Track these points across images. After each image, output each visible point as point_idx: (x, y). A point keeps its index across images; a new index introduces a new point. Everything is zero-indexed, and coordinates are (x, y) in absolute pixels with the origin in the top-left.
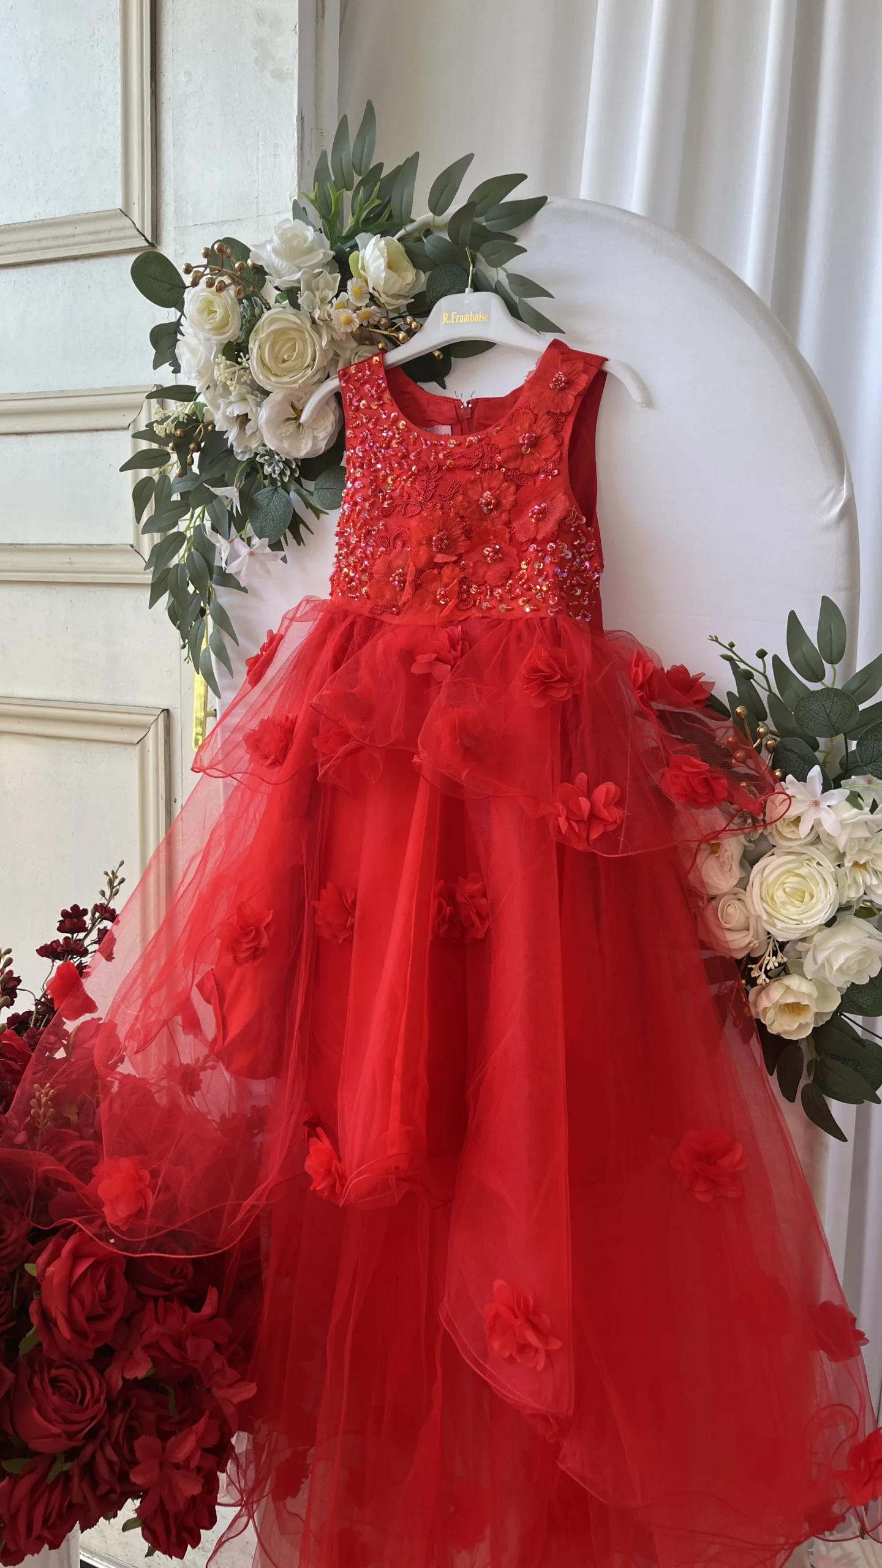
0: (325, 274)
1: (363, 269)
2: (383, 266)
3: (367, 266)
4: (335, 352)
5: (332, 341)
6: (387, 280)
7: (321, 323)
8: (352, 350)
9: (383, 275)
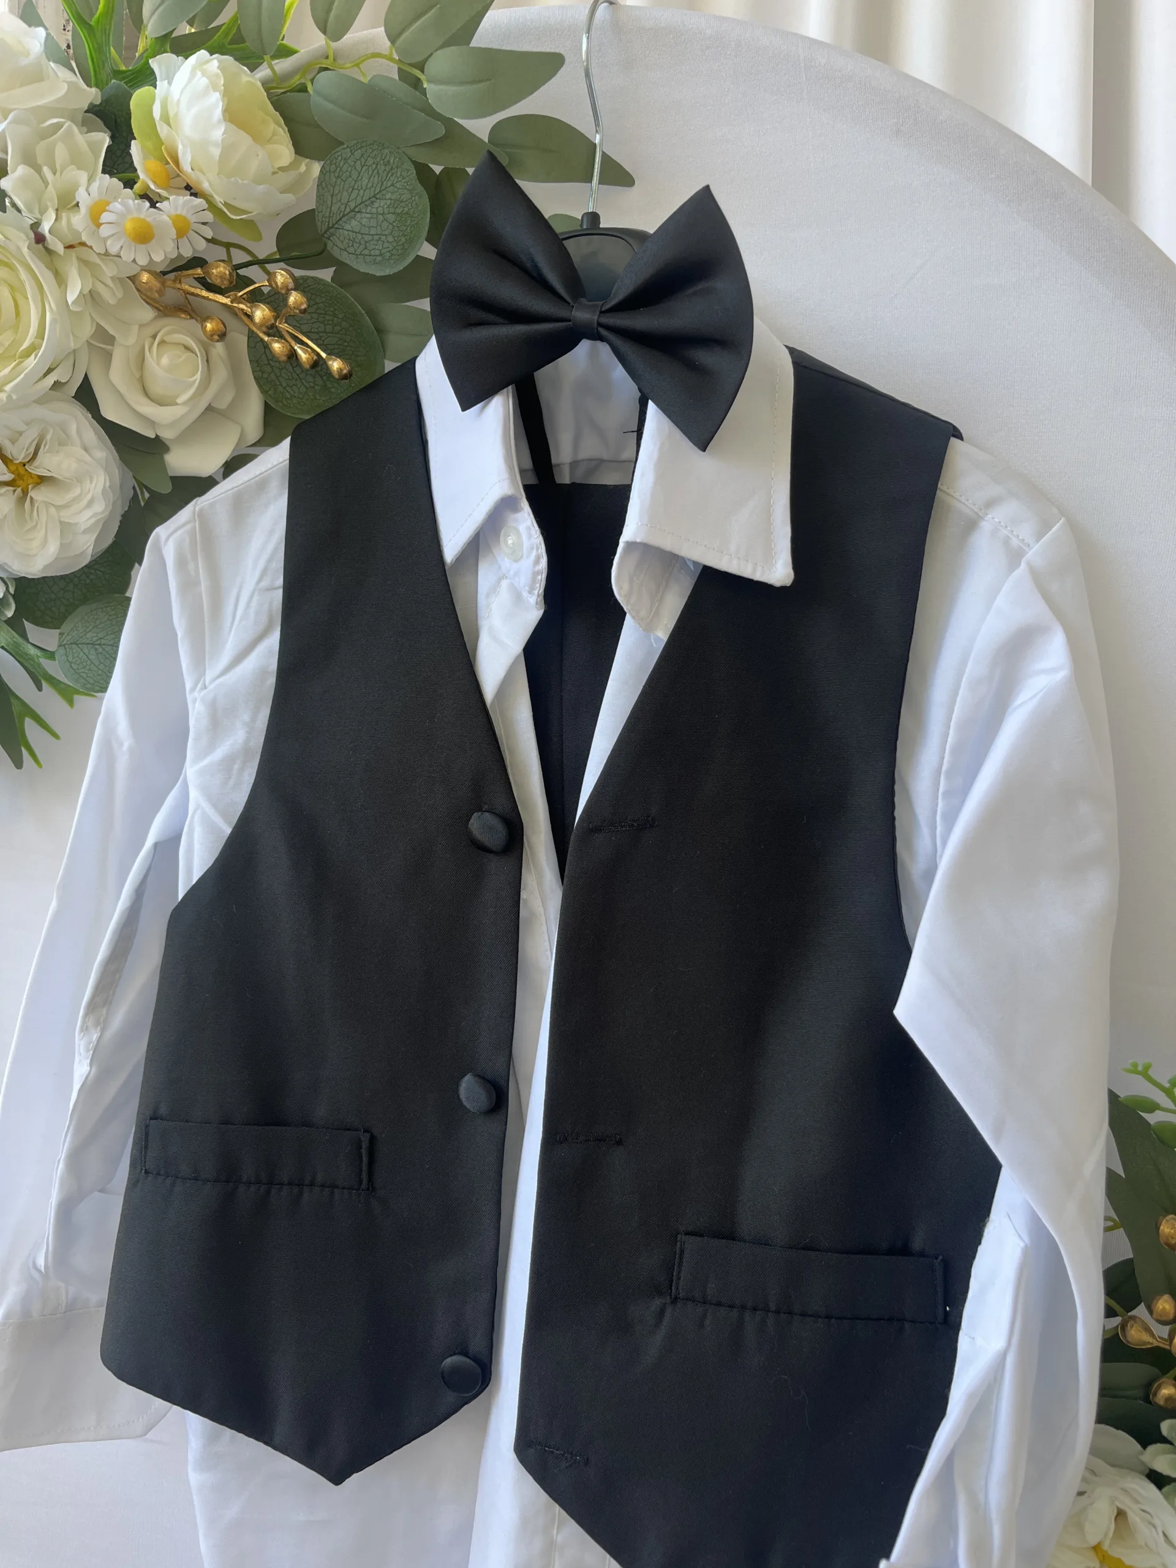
0: (69, 132)
1: (166, 118)
2: (218, 112)
3: (176, 115)
4: (98, 325)
5: (91, 297)
6: (227, 150)
7: (59, 248)
8: (141, 326)
9: (218, 133)
